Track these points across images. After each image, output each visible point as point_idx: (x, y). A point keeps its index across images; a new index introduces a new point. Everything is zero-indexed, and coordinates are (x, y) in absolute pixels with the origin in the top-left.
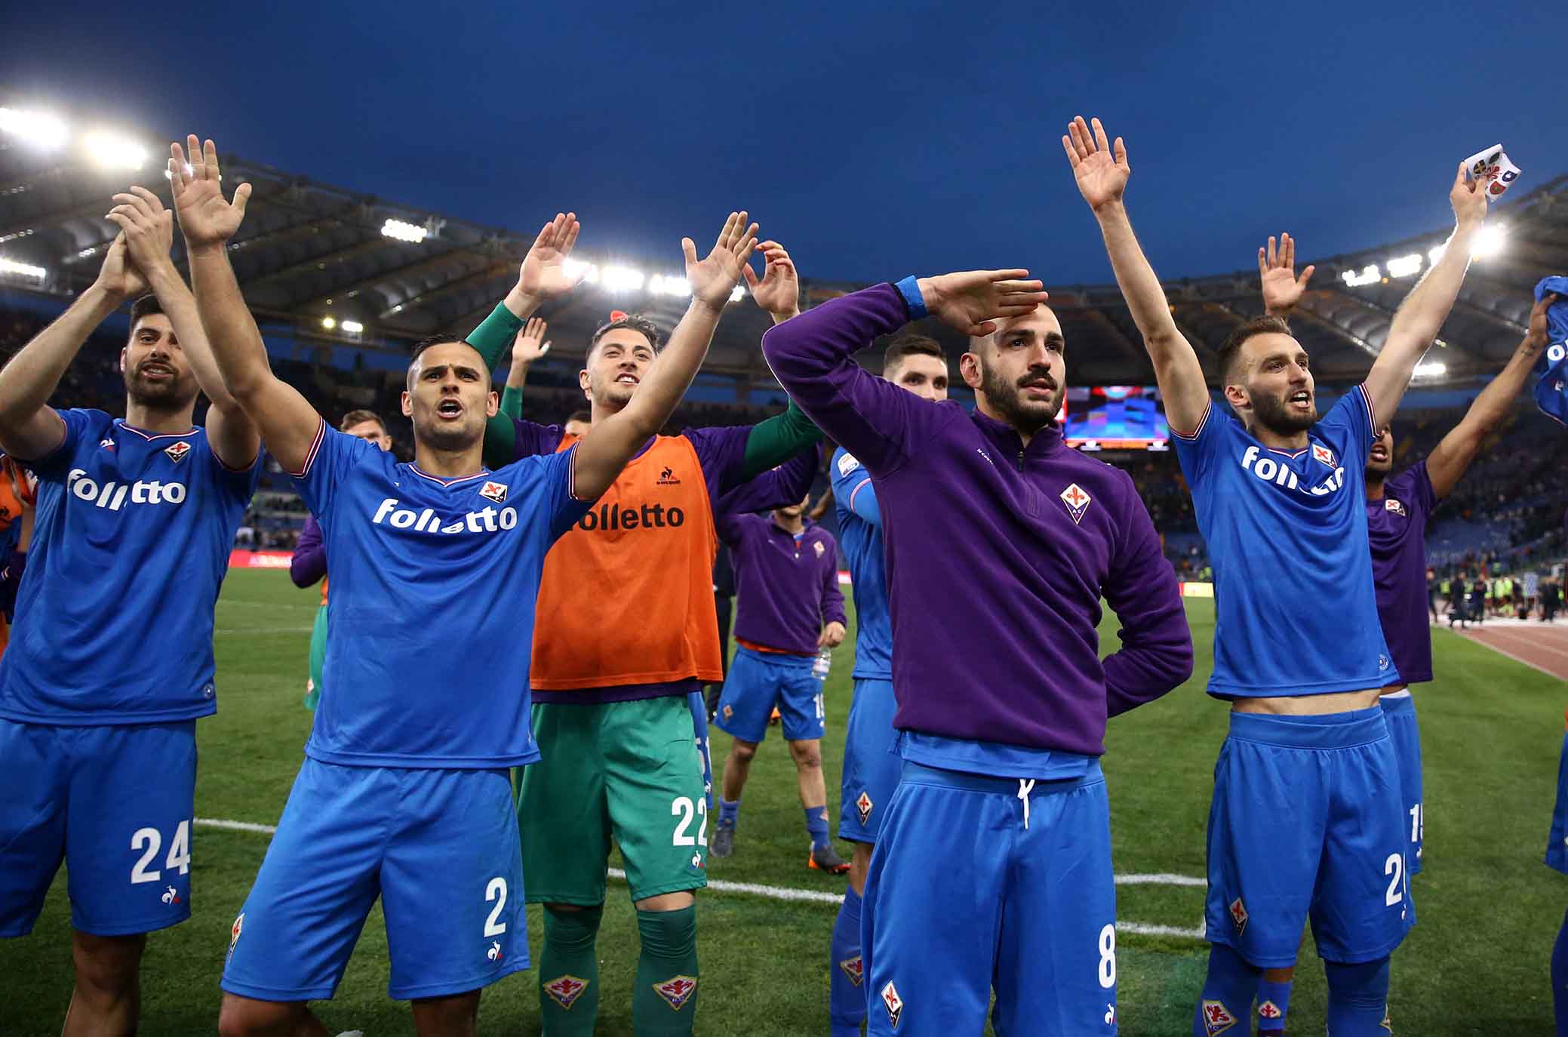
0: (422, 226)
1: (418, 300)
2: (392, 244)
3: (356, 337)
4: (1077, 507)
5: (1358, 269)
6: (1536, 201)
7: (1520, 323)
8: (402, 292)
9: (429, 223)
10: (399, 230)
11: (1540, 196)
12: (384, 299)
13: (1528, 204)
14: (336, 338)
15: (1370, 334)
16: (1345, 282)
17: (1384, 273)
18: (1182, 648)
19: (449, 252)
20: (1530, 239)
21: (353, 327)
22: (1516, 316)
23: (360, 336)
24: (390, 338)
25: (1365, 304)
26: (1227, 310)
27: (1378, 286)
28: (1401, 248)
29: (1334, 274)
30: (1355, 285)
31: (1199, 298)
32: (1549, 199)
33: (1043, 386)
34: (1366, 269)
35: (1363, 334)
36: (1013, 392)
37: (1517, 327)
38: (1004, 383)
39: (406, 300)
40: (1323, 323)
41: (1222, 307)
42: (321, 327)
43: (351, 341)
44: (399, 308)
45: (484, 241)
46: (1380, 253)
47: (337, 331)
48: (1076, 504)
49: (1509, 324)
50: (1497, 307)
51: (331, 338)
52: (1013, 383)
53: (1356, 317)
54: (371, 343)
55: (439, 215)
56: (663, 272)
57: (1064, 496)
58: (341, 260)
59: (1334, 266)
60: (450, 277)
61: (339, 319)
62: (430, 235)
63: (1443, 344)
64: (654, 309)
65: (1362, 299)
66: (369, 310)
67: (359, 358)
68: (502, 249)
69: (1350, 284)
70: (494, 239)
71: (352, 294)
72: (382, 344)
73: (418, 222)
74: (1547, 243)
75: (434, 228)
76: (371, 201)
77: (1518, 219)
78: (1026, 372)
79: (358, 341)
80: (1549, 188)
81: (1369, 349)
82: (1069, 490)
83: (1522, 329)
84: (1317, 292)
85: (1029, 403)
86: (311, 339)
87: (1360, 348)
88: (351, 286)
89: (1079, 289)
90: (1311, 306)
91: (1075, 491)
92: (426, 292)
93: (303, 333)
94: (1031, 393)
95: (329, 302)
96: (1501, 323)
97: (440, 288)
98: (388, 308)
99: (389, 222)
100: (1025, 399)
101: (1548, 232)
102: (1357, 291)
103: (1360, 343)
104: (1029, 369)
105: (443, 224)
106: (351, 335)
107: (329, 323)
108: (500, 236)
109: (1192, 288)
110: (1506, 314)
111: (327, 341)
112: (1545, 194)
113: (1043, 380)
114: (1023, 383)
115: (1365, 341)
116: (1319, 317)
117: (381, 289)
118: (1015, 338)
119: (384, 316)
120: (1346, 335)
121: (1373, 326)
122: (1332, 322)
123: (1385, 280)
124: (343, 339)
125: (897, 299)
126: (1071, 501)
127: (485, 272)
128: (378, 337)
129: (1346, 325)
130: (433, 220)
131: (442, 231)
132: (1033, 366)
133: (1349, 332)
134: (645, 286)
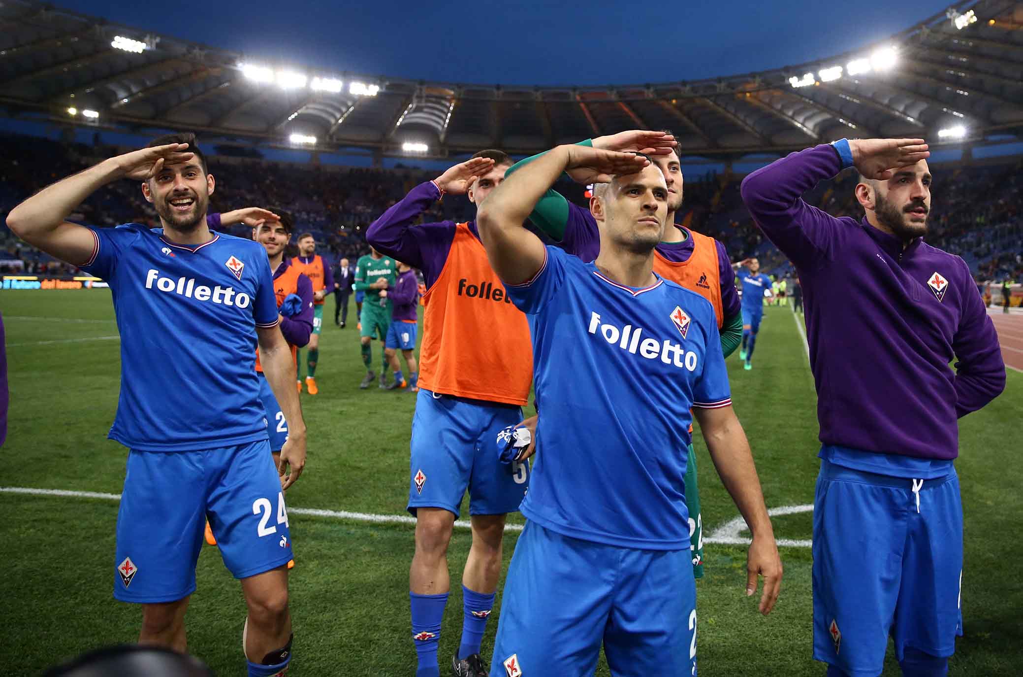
0: (142, 41)
1: (140, 95)
2: (120, 53)
3: (94, 121)
4: (939, 290)
5: (800, 76)
6: (918, 32)
7: (904, 113)
8: (128, 89)
9: (147, 39)
10: (123, 44)
11: (920, 28)
12: (114, 94)
13: (913, 33)
14: (78, 122)
15: (806, 119)
16: (790, 85)
17: (817, 79)
18: (999, 374)
19: (163, 61)
20: (913, 57)
21: (91, 114)
22: (901, 108)
23: (97, 121)
24: (121, 123)
25: (803, 99)
26: (711, 103)
27: (813, 87)
28: (828, 61)
29: (783, 79)
30: (798, 86)
31: (692, 95)
32: (926, 30)
33: (920, 212)
34: (805, 76)
35: (801, 119)
36: (900, 215)
37: (903, 116)
38: (893, 208)
39: (130, 95)
40: (775, 112)
41: (708, 101)
42: (67, 114)
43: (92, 124)
44: (126, 101)
45: (189, 52)
46: (815, 65)
47: (80, 117)
48: (939, 287)
49: (897, 113)
50: (890, 101)
51: (74, 122)
52: (900, 209)
53: (797, 107)
54: (106, 125)
55: (154, 33)
56: (321, 75)
57: (930, 282)
58: (79, 66)
59: (783, 74)
60: (164, 78)
61: (80, 108)
62: (148, 48)
63: (854, 127)
64: (314, 102)
65: (802, 96)
66: (102, 102)
67: (97, 137)
68: (202, 58)
69: (794, 86)
70: (197, 51)
71: (88, 91)
72: (113, 126)
73: (139, 38)
74: (923, 60)
75: (151, 43)
76: (103, 22)
77: (906, 44)
78: (909, 202)
79: (97, 124)
80: (927, 23)
81: (805, 129)
82: (933, 278)
83: (905, 117)
84: (771, 91)
85: (911, 224)
86: (60, 123)
87: (799, 129)
88: (88, 84)
89: (612, 88)
90: (767, 100)
91: (937, 278)
92: (145, 89)
93: (53, 118)
94: (914, 217)
95: (72, 96)
96: (893, 112)
97: (157, 86)
98: (117, 100)
99: (117, 38)
100: (908, 221)
101: (925, 53)
102: (799, 91)
103: (799, 125)
104: (911, 199)
105: (158, 40)
106: (91, 120)
107: (72, 111)
108: (201, 49)
109: (688, 88)
110: (895, 106)
111: (71, 124)
112: (924, 27)
113: (921, 208)
114: (907, 209)
115: (803, 124)
116: (772, 108)
117: (112, 86)
118: (902, 177)
119: (115, 106)
120: (790, 120)
121: (808, 114)
122: (781, 111)
123: (818, 84)
124: (84, 123)
125: (837, 158)
126: (935, 286)
127: (190, 74)
128: (111, 121)
129: (790, 113)
130: (151, 37)
131: (157, 45)
132: (915, 198)
133: (792, 118)
134: (308, 84)
